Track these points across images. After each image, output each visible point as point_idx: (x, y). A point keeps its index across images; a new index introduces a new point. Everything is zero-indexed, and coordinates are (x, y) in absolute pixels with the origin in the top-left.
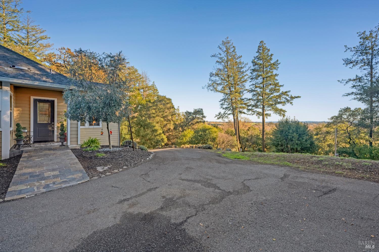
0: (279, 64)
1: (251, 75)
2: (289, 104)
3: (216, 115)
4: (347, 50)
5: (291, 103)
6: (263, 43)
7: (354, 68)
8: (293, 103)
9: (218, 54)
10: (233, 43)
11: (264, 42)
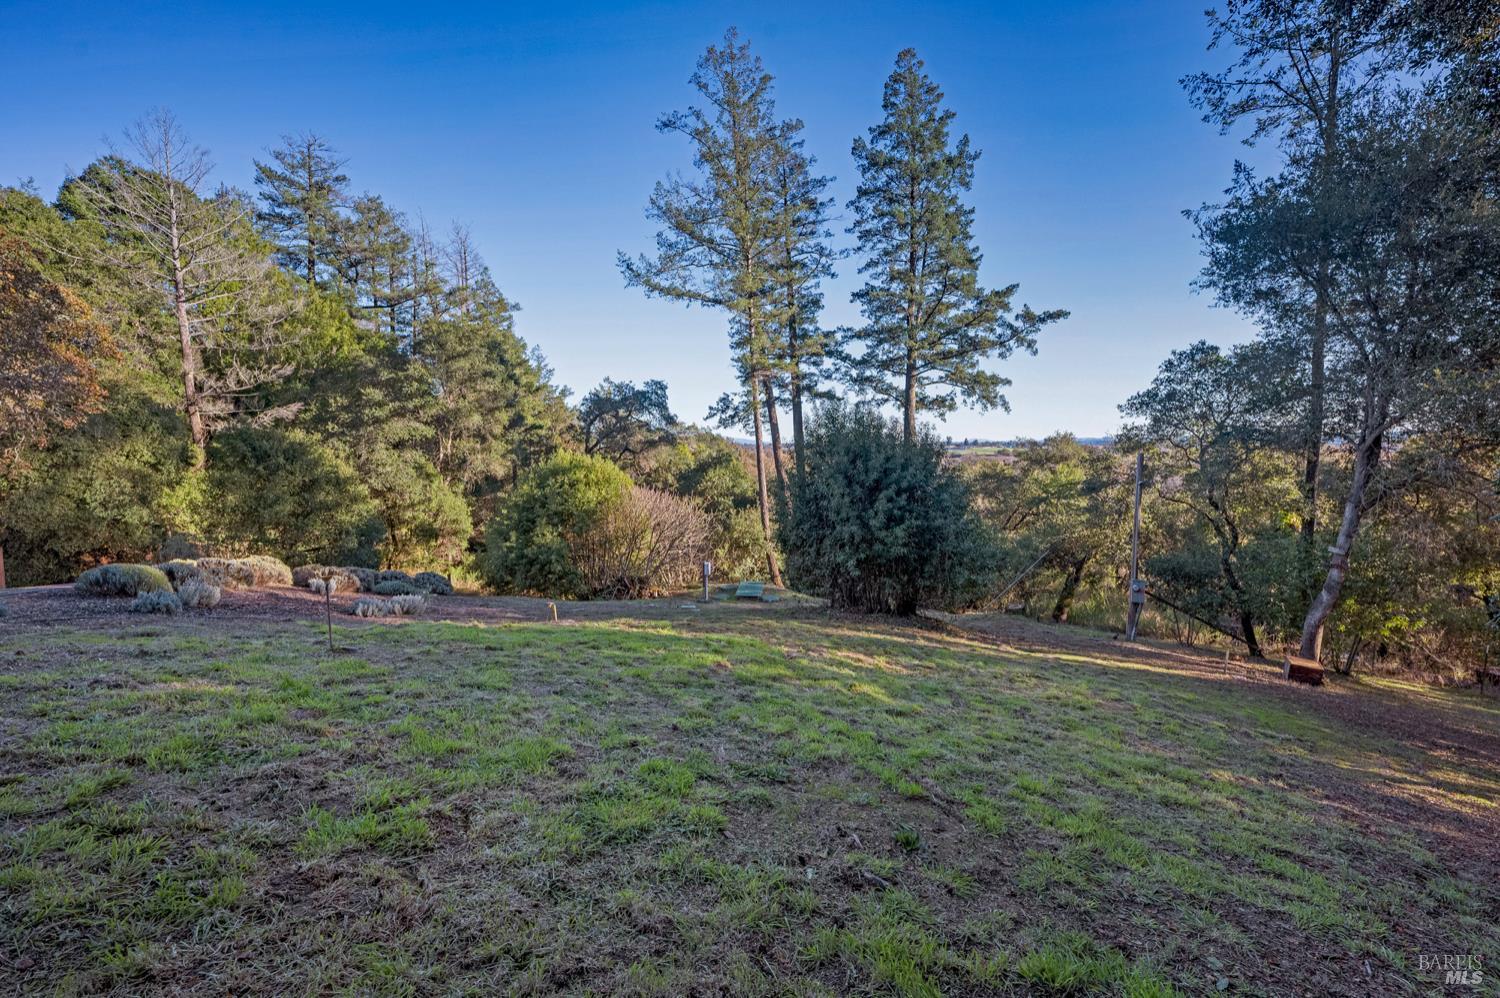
0: (976, 156)
1: (858, 217)
2: (1024, 348)
3: (711, 408)
4: (1217, 35)
5: (1030, 345)
6: (914, 61)
7: (1261, 139)
8: (1037, 346)
9: (687, 112)
10: (758, 59)
11: (919, 57)
